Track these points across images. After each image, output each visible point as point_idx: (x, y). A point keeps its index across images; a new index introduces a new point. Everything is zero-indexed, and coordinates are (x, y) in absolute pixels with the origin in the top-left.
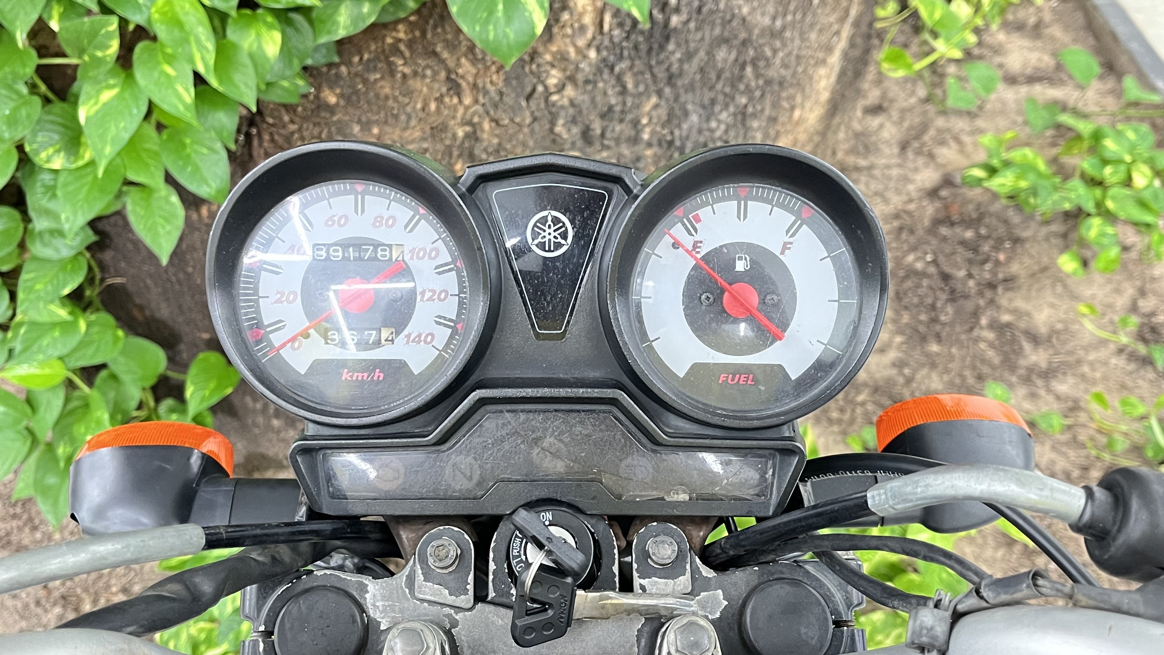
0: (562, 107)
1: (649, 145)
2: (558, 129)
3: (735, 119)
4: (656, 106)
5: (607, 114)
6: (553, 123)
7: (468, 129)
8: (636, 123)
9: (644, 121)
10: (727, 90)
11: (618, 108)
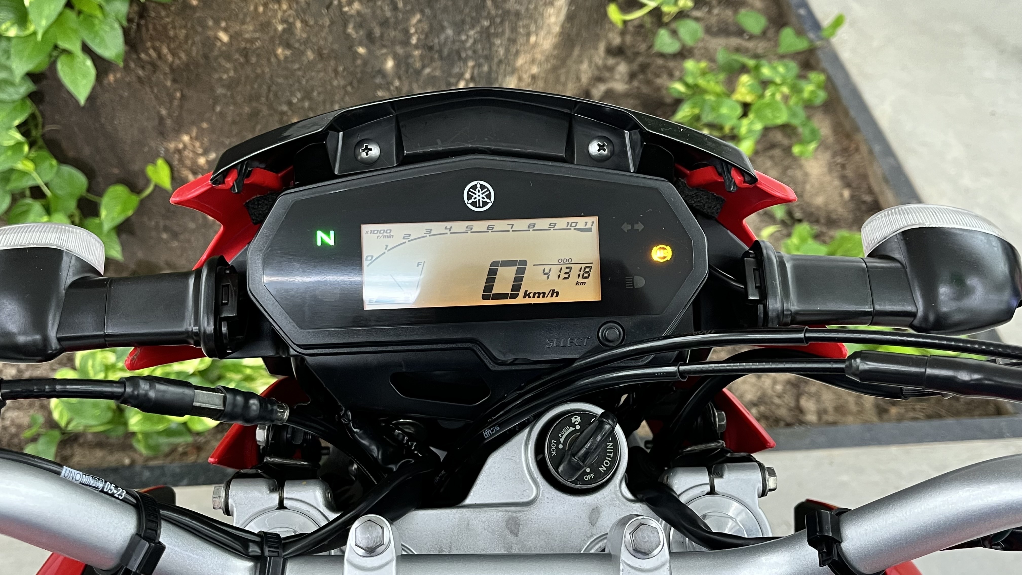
0: (352, 16)
1: (416, 47)
2: (350, 30)
3: (481, 36)
4: (420, 21)
5: (384, 23)
6: (345, 26)
7: (285, 26)
8: (406, 32)
9: (412, 30)
10: (474, 14)
11: (392, 20)
